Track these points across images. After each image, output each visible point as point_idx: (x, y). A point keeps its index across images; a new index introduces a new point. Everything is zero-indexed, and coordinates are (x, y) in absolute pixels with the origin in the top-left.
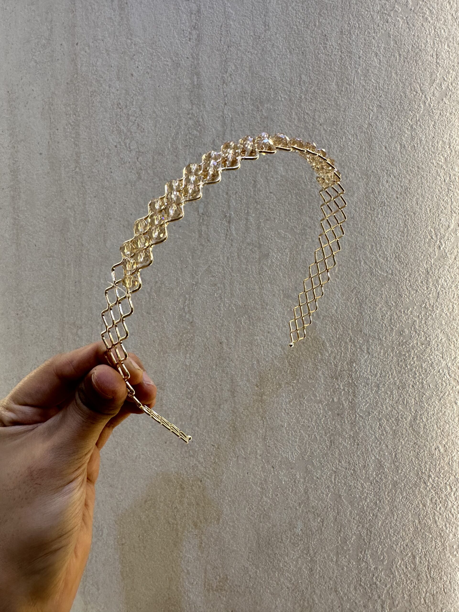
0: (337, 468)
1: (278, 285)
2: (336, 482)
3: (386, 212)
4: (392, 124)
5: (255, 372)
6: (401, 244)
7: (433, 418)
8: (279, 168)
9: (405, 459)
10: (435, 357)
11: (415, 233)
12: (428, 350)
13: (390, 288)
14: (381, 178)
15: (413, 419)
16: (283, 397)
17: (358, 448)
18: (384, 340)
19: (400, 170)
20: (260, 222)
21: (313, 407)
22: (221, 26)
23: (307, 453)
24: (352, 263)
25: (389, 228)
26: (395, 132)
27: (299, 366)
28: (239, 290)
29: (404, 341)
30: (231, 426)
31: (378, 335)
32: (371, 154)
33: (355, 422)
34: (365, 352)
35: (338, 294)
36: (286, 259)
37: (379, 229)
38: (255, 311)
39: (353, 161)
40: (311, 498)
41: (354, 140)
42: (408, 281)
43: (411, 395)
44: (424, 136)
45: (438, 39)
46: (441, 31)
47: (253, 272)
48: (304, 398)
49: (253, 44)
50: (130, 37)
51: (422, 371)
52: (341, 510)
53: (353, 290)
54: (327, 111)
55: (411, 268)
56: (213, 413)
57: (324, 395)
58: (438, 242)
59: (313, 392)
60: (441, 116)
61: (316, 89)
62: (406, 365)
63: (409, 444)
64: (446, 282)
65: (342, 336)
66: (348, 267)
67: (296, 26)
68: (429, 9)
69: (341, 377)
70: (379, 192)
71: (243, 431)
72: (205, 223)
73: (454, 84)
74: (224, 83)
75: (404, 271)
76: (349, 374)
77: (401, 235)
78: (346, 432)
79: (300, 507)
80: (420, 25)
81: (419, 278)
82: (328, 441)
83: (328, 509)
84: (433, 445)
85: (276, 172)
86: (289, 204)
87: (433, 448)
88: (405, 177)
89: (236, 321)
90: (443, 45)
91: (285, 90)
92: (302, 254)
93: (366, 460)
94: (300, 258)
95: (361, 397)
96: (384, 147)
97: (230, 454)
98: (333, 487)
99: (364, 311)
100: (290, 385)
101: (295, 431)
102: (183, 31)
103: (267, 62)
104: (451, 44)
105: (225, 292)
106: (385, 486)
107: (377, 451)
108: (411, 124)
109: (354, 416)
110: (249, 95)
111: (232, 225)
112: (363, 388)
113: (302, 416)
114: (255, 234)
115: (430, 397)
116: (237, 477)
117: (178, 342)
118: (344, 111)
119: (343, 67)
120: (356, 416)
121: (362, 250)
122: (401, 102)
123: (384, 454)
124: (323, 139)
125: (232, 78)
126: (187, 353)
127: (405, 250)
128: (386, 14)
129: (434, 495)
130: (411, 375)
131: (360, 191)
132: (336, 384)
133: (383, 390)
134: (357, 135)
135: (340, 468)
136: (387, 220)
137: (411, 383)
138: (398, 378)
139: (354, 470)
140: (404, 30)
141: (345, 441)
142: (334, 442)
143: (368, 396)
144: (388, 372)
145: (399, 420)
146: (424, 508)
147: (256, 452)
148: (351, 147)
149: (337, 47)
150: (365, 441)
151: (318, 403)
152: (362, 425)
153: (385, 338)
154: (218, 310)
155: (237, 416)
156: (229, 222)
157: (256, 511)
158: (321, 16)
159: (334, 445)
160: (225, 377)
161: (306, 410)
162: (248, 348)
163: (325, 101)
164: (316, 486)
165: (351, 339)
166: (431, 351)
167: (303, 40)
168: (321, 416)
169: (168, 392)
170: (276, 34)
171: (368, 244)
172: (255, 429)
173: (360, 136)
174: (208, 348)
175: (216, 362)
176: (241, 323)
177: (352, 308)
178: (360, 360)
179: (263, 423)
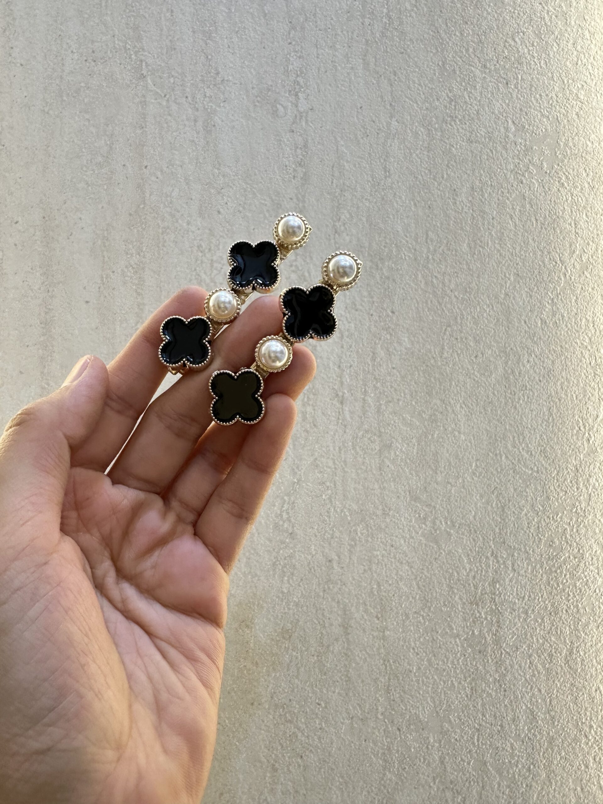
0: (480, 725)
1: (403, 485)
2: (480, 744)
3: (528, 398)
4: (531, 296)
5: (376, 599)
6: (547, 436)
7: (591, 651)
8: (403, 339)
9: (561, 707)
10: (590, 573)
11: (562, 423)
12: (582, 565)
13: (536, 489)
14: (521, 357)
15: (568, 653)
16: (411, 631)
17: (505, 695)
18: (532, 553)
19: (542, 348)
20: (381, 405)
21: (449, 643)
22: (333, 167)
23: (442, 707)
24: (492, 459)
25: (532, 416)
26: (534, 305)
27: (431, 590)
28: (355, 489)
29: (555, 554)
30: (342, 675)
31: (525, 547)
32: (509, 329)
33: (500, 660)
34: (510, 568)
35: (476, 497)
36: (413, 451)
37: (521, 416)
38: (375, 518)
39: (489, 334)
40: (449, 769)
41: (489, 311)
42: (555, 481)
43: (565, 622)
44: (566, 312)
45: (575, 207)
46: (578, 199)
47: (371, 467)
48: (438, 632)
49: (371, 191)
50: (217, 166)
51: (576, 592)
52: (486, 782)
53: (493, 491)
54: (459, 275)
55: (559, 465)
56: (320, 658)
57: (462, 628)
58: (587, 434)
59: (449, 624)
60: (583, 291)
61: (445, 249)
62: (558, 584)
63: (565, 686)
64: (598, 481)
65: (482, 548)
66: (487, 463)
67: (422, 175)
68: (564, 174)
69: (483, 602)
70: (519, 373)
71: (360, 681)
72: (311, 403)
73: (594, 257)
74: (336, 232)
75: (551, 468)
76: (492, 598)
77: (546, 425)
78: (490, 675)
79: (435, 783)
80: (556, 190)
81: (568, 476)
82: (468, 687)
83: (470, 782)
84: (593, 685)
85: (400, 344)
86: (415, 383)
87: (594, 689)
88: (548, 357)
89: (350, 531)
90: (581, 214)
91: (409, 248)
92: (432, 446)
93: (516, 710)
94: (430, 450)
95: (507, 627)
96: (523, 322)
97: (341, 714)
98: (476, 752)
99: (508, 517)
100: (420, 615)
101: (427, 678)
102: (286, 166)
103: (387, 213)
104: (589, 214)
105: (336, 493)
106: (540, 744)
107: (528, 698)
108: (552, 297)
109: (500, 652)
110: (367, 249)
111: (346, 406)
112: (509, 615)
113: (435, 656)
114: (374, 418)
115: (587, 624)
116: (351, 747)
117: (272, 561)
118: (478, 277)
119: (475, 226)
120: (502, 652)
121: (503, 442)
122: (539, 272)
123: (537, 701)
124: (454, 307)
125: (346, 229)
126: (285, 576)
127: (551, 443)
128: (520, 174)
129: (597, 751)
130: (564, 596)
131: (498, 371)
132: (476, 611)
133: (532, 617)
134: (493, 306)
135: (484, 724)
136: (530, 408)
137: (565, 607)
138: (549, 601)
139: (501, 726)
140: (540, 194)
141: (490, 687)
142: (475, 689)
143: (515, 626)
144: (538, 594)
145: (553, 655)
146: (587, 770)
147: (377, 709)
148: (487, 319)
149: (468, 205)
150: (514, 685)
151: (455, 638)
152: (510, 664)
153: (533, 551)
154: (327, 516)
155: (350, 661)
156: (342, 403)
157: (377, 794)
158: (450, 168)
159: (476, 692)
160: (334, 607)
161: (440, 647)
162: (366, 568)
163: (456, 264)
164: (454, 751)
165: (493, 552)
166: (585, 566)
167: (430, 192)
168: (459, 655)
169: (258, 632)
170: (398, 182)
171: (509, 434)
172: (374, 678)
173: (496, 307)
174: (314, 567)
175: (324, 588)
176: (357, 533)
177: (493, 514)
178: (504, 580)
179: (386, 669)
